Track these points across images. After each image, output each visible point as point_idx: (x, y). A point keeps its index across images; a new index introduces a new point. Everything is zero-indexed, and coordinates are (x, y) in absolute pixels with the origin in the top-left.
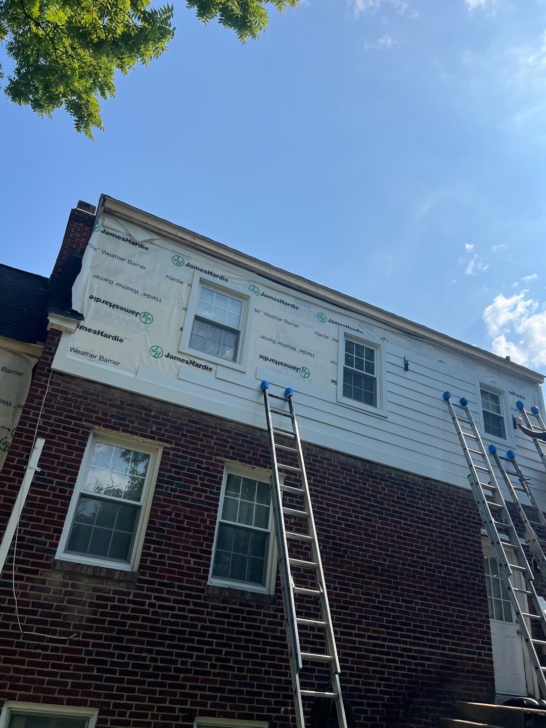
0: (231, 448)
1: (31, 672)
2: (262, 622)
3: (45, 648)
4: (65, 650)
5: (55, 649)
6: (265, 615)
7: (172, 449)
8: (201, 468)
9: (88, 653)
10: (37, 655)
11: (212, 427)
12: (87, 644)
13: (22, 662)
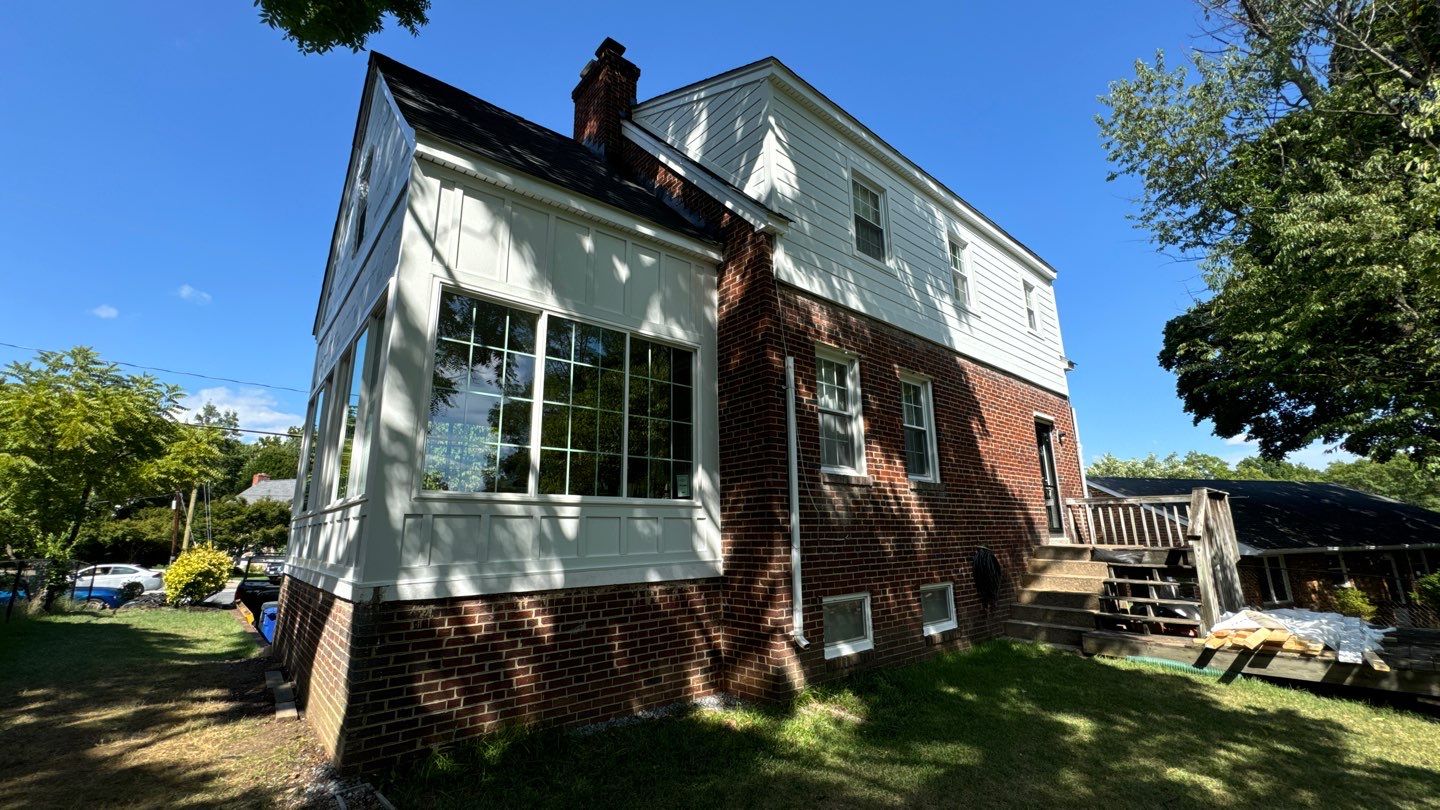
0: (900, 355)
1: (830, 571)
2: (941, 506)
3: (833, 550)
4: (845, 549)
5: (839, 549)
6: (942, 500)
7: (867, 360)
8: (886, 376)
9: (858, 549)
10: (830, 557)
11: (886, 336)
12: (855, 542)
13: (824, 564)
